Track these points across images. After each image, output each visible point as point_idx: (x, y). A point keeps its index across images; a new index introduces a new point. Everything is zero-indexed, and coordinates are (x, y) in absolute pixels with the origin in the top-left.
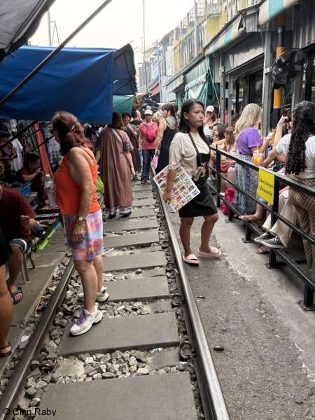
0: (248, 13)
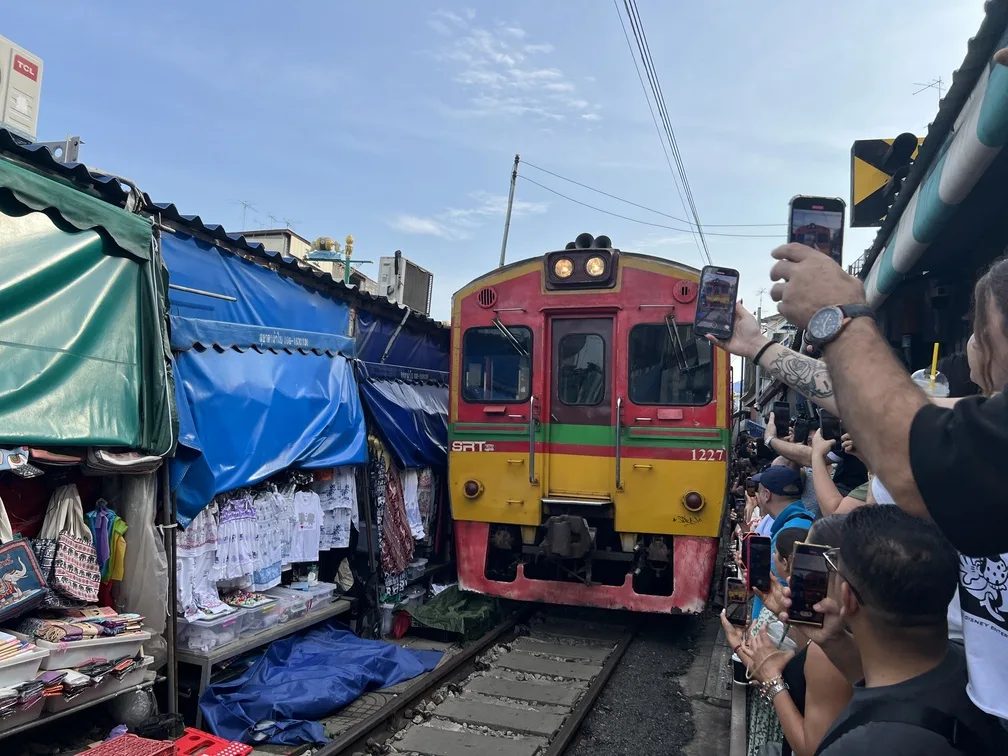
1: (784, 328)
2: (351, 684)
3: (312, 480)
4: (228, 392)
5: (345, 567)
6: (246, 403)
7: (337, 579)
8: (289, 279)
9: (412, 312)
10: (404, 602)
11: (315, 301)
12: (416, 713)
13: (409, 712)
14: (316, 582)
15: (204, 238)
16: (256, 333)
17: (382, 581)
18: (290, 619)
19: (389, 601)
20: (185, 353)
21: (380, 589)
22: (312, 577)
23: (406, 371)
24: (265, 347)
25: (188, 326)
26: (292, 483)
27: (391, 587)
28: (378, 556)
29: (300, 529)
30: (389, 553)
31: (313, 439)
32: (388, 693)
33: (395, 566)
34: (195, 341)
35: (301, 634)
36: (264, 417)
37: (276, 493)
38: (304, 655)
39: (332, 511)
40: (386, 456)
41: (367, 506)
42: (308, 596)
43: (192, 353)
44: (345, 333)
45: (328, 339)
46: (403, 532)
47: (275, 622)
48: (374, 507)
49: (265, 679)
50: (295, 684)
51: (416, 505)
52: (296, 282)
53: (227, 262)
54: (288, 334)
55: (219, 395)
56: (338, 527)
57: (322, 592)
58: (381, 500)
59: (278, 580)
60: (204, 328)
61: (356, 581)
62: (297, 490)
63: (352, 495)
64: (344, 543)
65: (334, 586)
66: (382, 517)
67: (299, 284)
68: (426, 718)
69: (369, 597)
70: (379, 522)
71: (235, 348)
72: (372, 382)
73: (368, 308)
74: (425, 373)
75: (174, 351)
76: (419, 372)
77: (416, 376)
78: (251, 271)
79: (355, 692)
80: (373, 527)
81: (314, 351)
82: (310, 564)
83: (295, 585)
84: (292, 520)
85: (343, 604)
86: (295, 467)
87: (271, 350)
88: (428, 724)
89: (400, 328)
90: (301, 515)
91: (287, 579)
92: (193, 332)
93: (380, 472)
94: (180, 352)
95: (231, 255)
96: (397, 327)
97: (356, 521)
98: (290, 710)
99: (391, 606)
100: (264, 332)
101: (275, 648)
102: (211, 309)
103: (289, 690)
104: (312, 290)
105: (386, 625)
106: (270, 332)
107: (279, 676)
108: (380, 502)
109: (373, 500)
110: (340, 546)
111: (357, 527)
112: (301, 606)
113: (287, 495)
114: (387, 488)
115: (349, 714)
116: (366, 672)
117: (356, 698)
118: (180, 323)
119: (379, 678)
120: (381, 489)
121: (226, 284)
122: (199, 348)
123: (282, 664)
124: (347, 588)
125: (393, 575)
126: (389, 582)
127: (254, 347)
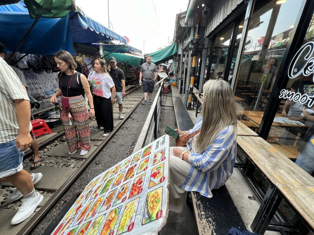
0: (182, 16)
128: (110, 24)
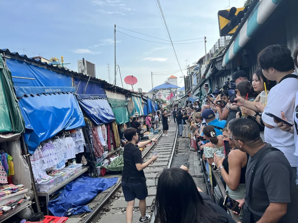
0: (217, 60)
1: (194, 70)
2: (94, 192)
3: (69, 133)
4: (39, 109)
5: (83, 158)
6: (45, 112)
7: (82, 162)
8: (51, 70)
9: (91, 77)
10: (103, 165)
11: (60, 77)
12: (115, 197)
13: (113, 197)
14: (76, 164)
15: (20, 59)
16: (44, 89)
17: (96, 160)
18: (70, 177)
19: (98, 165)
20: (21, 98)
21: (95, 163)
22: (74, 162)
23: (92, 96)
24: (47, 93)
25: (21, 90)
26: (64, 135)
27: (99, 161)
28: (93, 153)
29: (68, 149)
30: (96, 151)
31: (68, 120)
32: (105, 193)
33: (99, 155)
34: (24, 94)
35: (75, 180)
36: (51, 116)
37: (59, 139)
38: (77, 187)
39: (77, 142)
40: (91, 123)
41: (87, 139)
42: (74, 169)
43: (24, 98)
44: (71, 86)
45: (66, 88)
46: (100, 144)
47: (66, 179)
48: (90, 139)
49: (66, 196)
50: (76, 196)
51: (102, 136)
52: (53, 71)
53: (29, 67)
54: (54, 88)
55: (35, 111)
56: (80, 146)
57: (79, 167)
58: (91, 136)
59: (65, 166)
60: (26, 89)
61: (88, 162)
62: (65, 137)
63: (82, 136)
64: (82, 151)
65: (82, 164)
66: (92, 141)
67: (54, 72)
68: (118, 198)
69: (93, 165)
70: (92, 143)
71: (38, 95)
72: (82, 100)
73: (77, 77)
74: (97, 95)
75: (18, 98)
76: (96, 95)
77: (95, 97)
78: (37, 69)
79: (95, 194)
80: (90, 144)
81: (63, 93)
82: (73, 159)
83: (69, 166)
84: (65, 147)
85: (86, 169)
86: (64, 130)
87: (49, 94)
88: (119, 199)
89: (88, 82)
90: (68, 144)
91: (67, 165)
92: (23, 92)
93: (89, 128)
94: (20, 98)
95: (31, 64)
96: (87, 82)
97: (85, 143)
98: (77, 204)
99: (99, 167)
100: (46, 88)
101: (67, 186)
102: (27, 83)
103: (75, 198)
104: (58, 73)
105: (99, 173)
106: (48, 88)
107: (71, 194)
108: (91, 137)
109: (89, 136)
110: (81, 152)
111: (85, 145)
112: (73, 172)
113: (63, 139)
114: (93, 132)
115: (95, 201)
116: (97, 188)
117: (96, 196)
118: (18, 89)
119: (101, 189)
120: (91, 133)
121: (31, 74)
122: (26, 96)
123: (71, 191)
124: (85, 164)
125: (99, 158)
126: (98, 160)
127: (44, 94)
128: (117, 67)
